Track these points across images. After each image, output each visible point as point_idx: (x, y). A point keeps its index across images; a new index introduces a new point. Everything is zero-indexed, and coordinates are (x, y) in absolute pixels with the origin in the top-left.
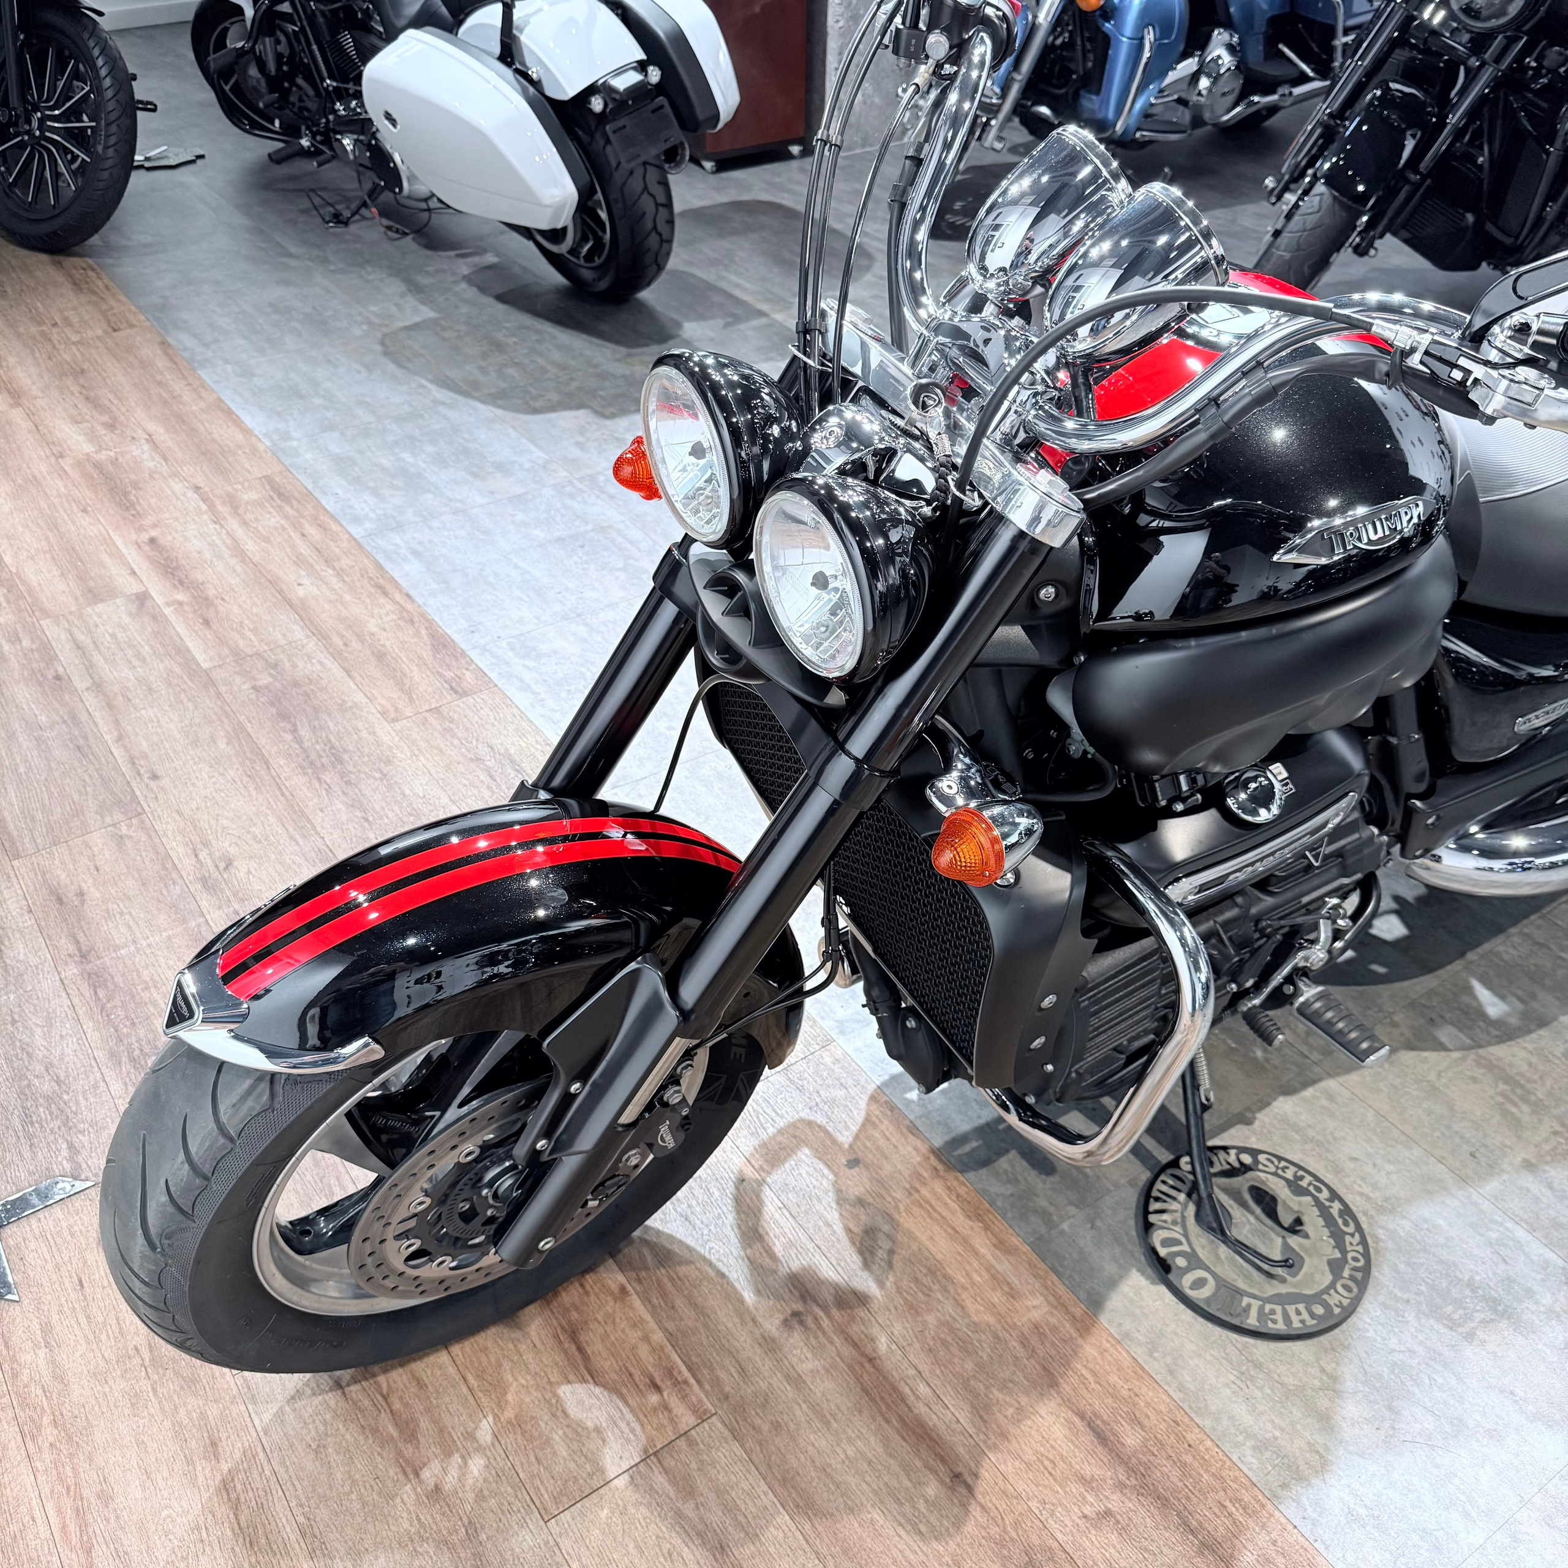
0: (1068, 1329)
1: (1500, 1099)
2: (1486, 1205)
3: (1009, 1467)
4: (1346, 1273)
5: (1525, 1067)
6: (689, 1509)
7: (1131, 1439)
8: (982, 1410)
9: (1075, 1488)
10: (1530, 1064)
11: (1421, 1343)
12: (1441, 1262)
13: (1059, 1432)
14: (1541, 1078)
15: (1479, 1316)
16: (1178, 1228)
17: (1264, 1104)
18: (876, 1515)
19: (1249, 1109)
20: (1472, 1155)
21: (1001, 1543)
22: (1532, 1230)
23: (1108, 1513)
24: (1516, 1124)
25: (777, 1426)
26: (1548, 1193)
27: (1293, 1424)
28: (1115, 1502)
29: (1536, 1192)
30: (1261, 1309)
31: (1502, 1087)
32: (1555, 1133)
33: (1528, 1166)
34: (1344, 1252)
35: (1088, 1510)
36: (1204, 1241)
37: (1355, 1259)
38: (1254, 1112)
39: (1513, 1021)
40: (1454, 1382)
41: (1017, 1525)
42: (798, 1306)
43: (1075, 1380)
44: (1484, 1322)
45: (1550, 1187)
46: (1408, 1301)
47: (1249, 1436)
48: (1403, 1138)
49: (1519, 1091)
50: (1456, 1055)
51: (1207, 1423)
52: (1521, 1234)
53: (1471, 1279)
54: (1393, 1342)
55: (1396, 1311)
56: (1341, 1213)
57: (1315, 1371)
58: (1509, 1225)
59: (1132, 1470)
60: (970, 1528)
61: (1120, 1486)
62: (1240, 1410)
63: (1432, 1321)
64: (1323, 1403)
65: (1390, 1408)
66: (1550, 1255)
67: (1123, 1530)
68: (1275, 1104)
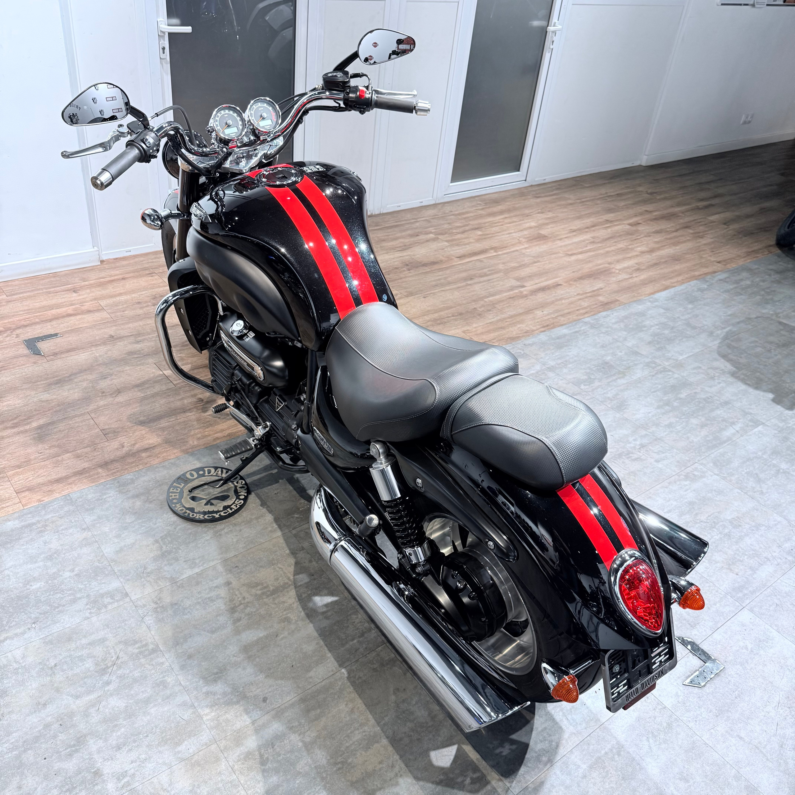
0: (184, 448)
2: (212, 564)
3: (143, 432)
4: (188, 511)
5: (282, 599)
6: (151, 382)
7: (144, 455)
8: (163, 429)
9: (133, 442)
10: (284, 602)
11: (158, 527)
12: (189, 543)
13: (151, 441)
14: (276, 604)
15: (164, 547)
16: (215, 474)
17: (270, 512)
18: (138, 409)
19: (268, 507)
20: (237, 567)
21: (122, 428)
22: (197, 574)
23: (123, 447)
24: (250, 586)
25: (169, 396)
26: (214, 585)
27: (138, 489)
28: (126, 449)
29: (215, 581)
30: (179, 488)
32: (244, 598)
33: (228, 583)
34: (196, 513)
35: (125, 444)
36: (208, 479)
37: (193, 515)
38: (267, 508)
39: (310, 605)
40: (141, 532)
41: (126, 431)
42: (205, 401)
43: (167, 447)
44: (161, 547)
45: (216, 587)
46: (175, 529)
47: (137, 478)
48: (249, 547)
49: (269, 593)
50: (292, 578)
51: (144, 470)
52: (197, 570)
53: (180, 549)
54: (160, 520)
55: (172, 525)
56: (214, 517)
57: (154, 498)
58: (201, 568)
59: (134, 453)
60: (129, 423)
61: (130, 450)
62: (146, 478)
63: (165, 533)
64: (143, 498)
65: (136, 513)
66: (185, 576)
67: (117, 449)
68: (270, 515)
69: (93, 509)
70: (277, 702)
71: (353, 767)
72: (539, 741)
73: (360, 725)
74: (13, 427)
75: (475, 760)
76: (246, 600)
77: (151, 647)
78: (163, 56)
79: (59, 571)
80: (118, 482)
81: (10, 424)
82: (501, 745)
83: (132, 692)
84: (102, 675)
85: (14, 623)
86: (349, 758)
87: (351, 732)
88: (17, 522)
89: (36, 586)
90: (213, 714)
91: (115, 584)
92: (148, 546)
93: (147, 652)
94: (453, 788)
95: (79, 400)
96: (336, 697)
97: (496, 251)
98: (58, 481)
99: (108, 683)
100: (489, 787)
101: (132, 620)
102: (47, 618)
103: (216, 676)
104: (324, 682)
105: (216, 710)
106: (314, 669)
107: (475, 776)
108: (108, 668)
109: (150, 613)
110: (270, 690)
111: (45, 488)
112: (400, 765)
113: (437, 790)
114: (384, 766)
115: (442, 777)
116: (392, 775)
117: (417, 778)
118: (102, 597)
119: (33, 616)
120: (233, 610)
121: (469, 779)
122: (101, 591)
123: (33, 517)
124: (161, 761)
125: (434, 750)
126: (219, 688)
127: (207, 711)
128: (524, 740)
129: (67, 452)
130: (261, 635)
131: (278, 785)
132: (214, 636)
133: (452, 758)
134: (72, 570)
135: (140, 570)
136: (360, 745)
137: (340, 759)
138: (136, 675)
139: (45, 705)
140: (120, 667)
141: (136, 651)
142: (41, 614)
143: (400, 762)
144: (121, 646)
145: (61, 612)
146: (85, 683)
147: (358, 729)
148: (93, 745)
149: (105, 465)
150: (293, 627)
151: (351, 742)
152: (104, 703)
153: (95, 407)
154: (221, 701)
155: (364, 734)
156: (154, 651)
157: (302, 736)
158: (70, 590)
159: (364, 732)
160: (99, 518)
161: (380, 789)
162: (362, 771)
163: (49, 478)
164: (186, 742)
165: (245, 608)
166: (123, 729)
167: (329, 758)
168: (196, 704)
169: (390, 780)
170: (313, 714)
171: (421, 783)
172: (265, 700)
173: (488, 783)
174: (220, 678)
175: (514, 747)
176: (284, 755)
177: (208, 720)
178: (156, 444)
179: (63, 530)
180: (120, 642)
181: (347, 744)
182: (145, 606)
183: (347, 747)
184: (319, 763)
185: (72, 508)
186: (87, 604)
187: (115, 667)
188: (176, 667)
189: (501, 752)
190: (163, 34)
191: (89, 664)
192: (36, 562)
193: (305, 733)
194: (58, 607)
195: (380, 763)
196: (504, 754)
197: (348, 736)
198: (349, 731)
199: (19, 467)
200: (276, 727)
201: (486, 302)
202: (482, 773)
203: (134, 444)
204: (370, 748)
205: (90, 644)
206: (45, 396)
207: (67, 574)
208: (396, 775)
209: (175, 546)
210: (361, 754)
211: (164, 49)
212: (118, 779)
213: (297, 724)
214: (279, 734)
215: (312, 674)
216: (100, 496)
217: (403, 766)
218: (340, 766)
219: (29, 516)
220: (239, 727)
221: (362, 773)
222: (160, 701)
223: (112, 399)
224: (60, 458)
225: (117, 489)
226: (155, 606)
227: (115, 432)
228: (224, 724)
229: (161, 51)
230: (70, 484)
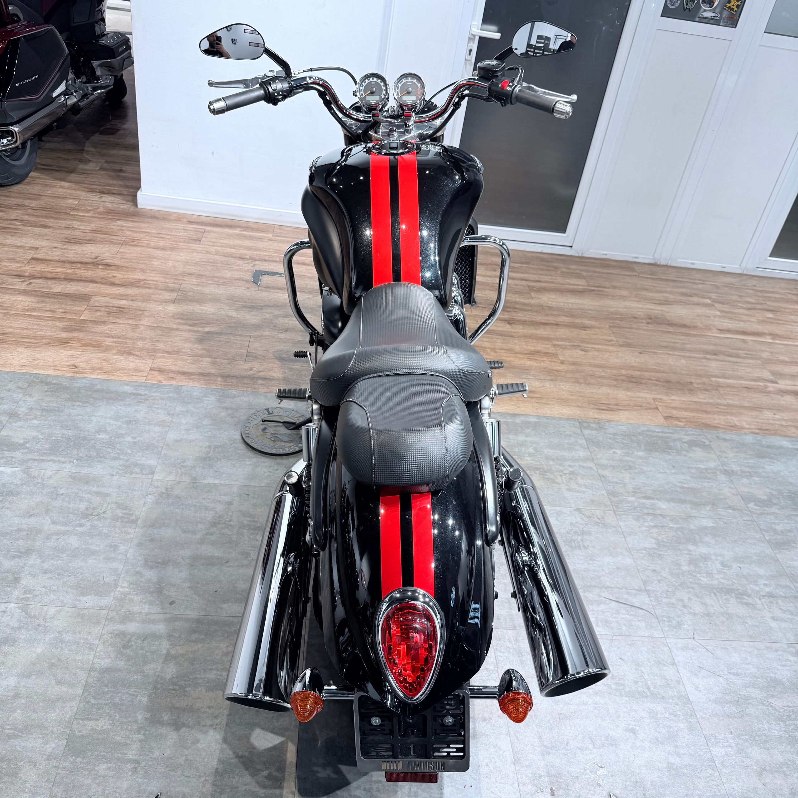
1: (256, 519)
2: (233, 483)
4: (250, 436)
7: (260, 382)
8: (291, 370)
9: (261, 370)
11: (220, 437)
12: (232, 459)
13: (274, 374)
14: (250, 538)
20: (248, 495)
21: (264, 356)
22: (215, 485)
23: (251, 370)
24: (244, 514)
26: (219, 499)
27: (232, 403)
28: (252, 372)
29: (222, 497)
31: (258, 525)
32: (230, 521)
33: (230, 503)
34: (255, 440)
35: (255, 368)
40: (206, 435)
41: (264, 360)
44: (210, 453)
45: (219, 501)
46: (231, 445)
47: (239, 396)
48: (271, 485)
49: (252, 527)
51: (249, 393)
52: (217, 482)
53: (220, 461)
54: (226, 433)
55: (232, 441)
57: (237, 416)
58: (222, 482)
59: (254, 378)
60: (271, 355)
61: (254, 374)
62: (245, 399)
63: (222, 444)
64: (230, 412)
65: (215, 420)
66: (205, 481)
67: (245, 370)
69: (189, 403)
70: (179, 610)
71: (185, 695)
72: (362, 788)
73: (222, 669)
74: (191, 325)
75: (288, 762)
76: (232, 523)
77: (133, 517)
78: (468, 57)
79: (126, 434)
80: (223, 393)
81: (190, 322)
82: (324, 766)
83: (90, 541)
84: (83, 518)
85: (65, 453)
86: (189, 687)
87: (210, 669)
88: (132, 388)
89: (102, 436)
90: (127, 590)
91: (153, 462)
92: (201, 447)
93: (126, 520)
94: (247, 769)
95: (253, 325)
96: (226, 635)
97: (773, 339)
98: (184, 374)
99: (81, 525)
100: (278, 791)
101: (139, 492)
102: (88, 461)
103: (156, 564)
104: (228, 618)
105: (132, 588)
106: (230, 604)
107: (275, 773)
108: (92, 515)
109: (156, 494)
110: (183, 598)
111: (171, 375)
112: (223, 720)
113: (233, 760)
114: (210, 712)
115: (246, 754)
116: (209, 722)
117: (225, 740)
118: (136, 466)
119: (81, 455)
120: (214, 524)
121: (267, 772)
122: (138, 462)
123: (145, 390)
124: (61, 598)
125: (263, 729)
126: (151, 575)
127: (126, 584)
128: (349, 777)
129: (210, 357)
130: (216, 555)
131: (120, 669)
132: (183, 535)
133: (270, 745)
134: (134, 438)
135: (179, 461)
136: (208, 683)
137: (182, 683)
138: (104, 531)
139: (32, 516)
140: (99, 519)
141: (120, 515)
142: (87, 456)
143: (225, 717)
144: (114, 506)
145: (100, 461)
146: (68, 517)
147: (218, 670)
148: (33, 560)
149: (226, 377)
150: (246, 562)
151: (203, 676)
152: (66, 537)
153: (260, 334)
154: (142, 584)
155: (219, 677)
156: (133, 522)
157: (171, 647)
158: (120, 450)
159: (221, 675)
160: (187, 411)
161: (189, 727)
162: (189, 703)
163: (180, 369)
164: (89, 597)
165: (224, 528)
166: (60, 562)
167: (174, 676)
168: (122, 576)
169: (203, 726)
170: (195, 636)
171: (225, 746)
172: (172, 603)
173: (281, 787)
174: (157, 567)
175: (334, 776)
176: (146, 651)
177: (119, 591)
178: (276, 378)
179: (155, 408)
180: (116, 503)
181: (198, 676)
182: (157, 487)
183: (196, 678)
184: (164, 675)
185: (175, 395)
186: (121, 465)
187: (96, 518)
188: (136, 541)
189: (318, 772)
190: (473, 37)
191: (82, 506)
192: (117, 421)
193: (176, 646)
194: (101, 457)
195: (209, 707)
196: (319, 775)
197: (205, 671)
198: (209, 667)
199: (168, 353)
200: (161, 628)
201: (711, 381)
202: (284, 776)
203: (260, 372)
204: (212, 690)
205: (96, 493)
206: (233, 314)
207: (129, 439)
208: (211, 726)
209: (219, 457)
210: (201, 690)
211: (471, 51)
212: (25, 593)
213: (177, 635)
214: (158, 634)
215: (225, 606)
216: (202, 397)
217: (224, 722)
218: (177, 687)
219: (143, 388)
220: (135, 610)
221: (187, 705)
222: (101, 558)
223: (277, 333)
224: (201, 359)
225: (218, 398)
226: (164, 491)
227: (256, 357)
228: (127, 601)
229: (468, 52)
230: (190, 379)
